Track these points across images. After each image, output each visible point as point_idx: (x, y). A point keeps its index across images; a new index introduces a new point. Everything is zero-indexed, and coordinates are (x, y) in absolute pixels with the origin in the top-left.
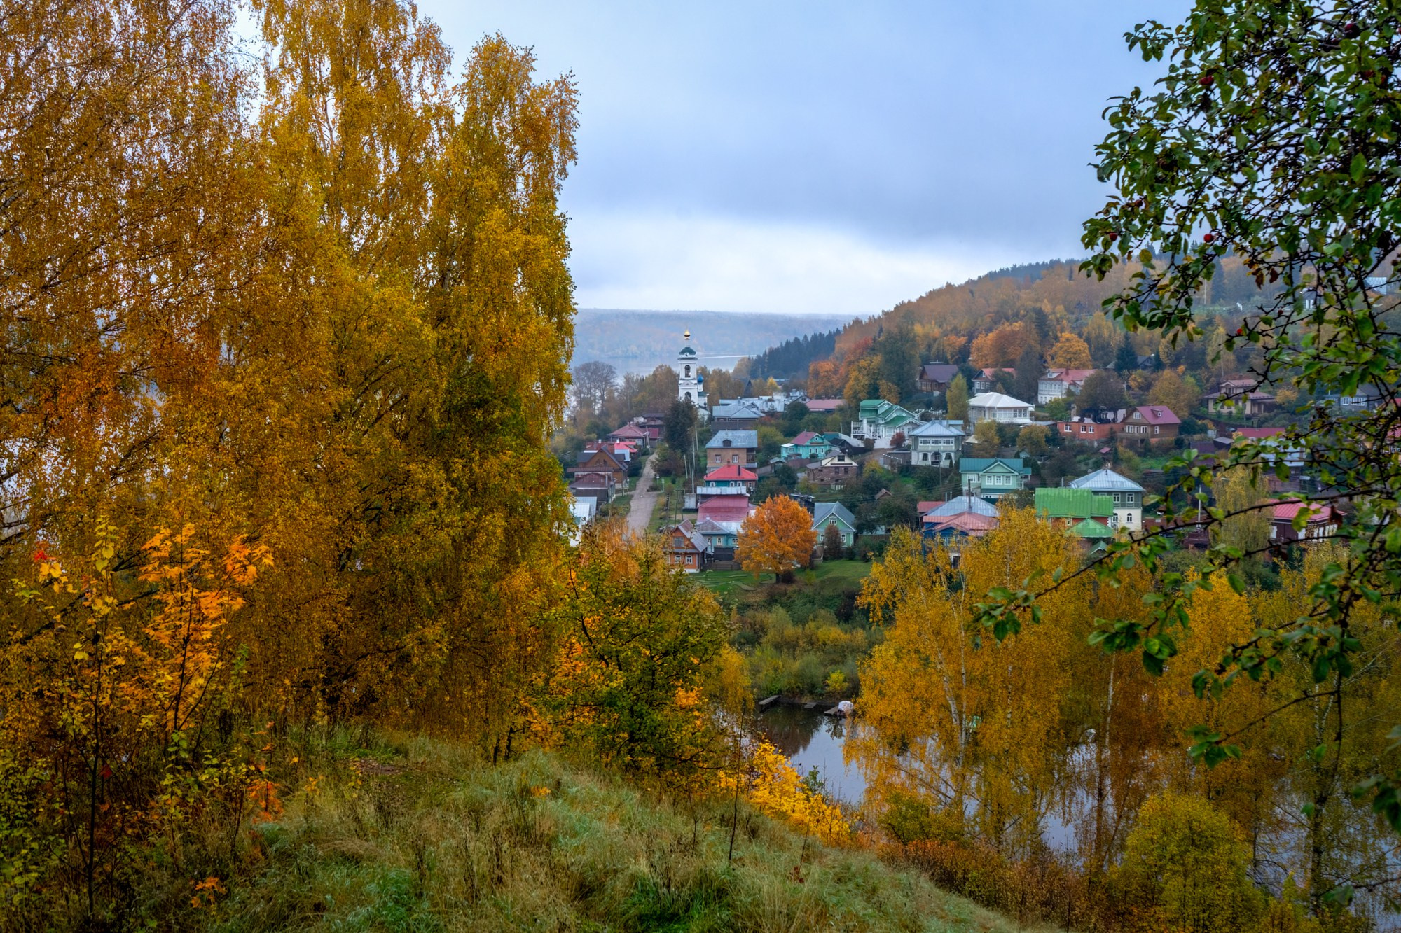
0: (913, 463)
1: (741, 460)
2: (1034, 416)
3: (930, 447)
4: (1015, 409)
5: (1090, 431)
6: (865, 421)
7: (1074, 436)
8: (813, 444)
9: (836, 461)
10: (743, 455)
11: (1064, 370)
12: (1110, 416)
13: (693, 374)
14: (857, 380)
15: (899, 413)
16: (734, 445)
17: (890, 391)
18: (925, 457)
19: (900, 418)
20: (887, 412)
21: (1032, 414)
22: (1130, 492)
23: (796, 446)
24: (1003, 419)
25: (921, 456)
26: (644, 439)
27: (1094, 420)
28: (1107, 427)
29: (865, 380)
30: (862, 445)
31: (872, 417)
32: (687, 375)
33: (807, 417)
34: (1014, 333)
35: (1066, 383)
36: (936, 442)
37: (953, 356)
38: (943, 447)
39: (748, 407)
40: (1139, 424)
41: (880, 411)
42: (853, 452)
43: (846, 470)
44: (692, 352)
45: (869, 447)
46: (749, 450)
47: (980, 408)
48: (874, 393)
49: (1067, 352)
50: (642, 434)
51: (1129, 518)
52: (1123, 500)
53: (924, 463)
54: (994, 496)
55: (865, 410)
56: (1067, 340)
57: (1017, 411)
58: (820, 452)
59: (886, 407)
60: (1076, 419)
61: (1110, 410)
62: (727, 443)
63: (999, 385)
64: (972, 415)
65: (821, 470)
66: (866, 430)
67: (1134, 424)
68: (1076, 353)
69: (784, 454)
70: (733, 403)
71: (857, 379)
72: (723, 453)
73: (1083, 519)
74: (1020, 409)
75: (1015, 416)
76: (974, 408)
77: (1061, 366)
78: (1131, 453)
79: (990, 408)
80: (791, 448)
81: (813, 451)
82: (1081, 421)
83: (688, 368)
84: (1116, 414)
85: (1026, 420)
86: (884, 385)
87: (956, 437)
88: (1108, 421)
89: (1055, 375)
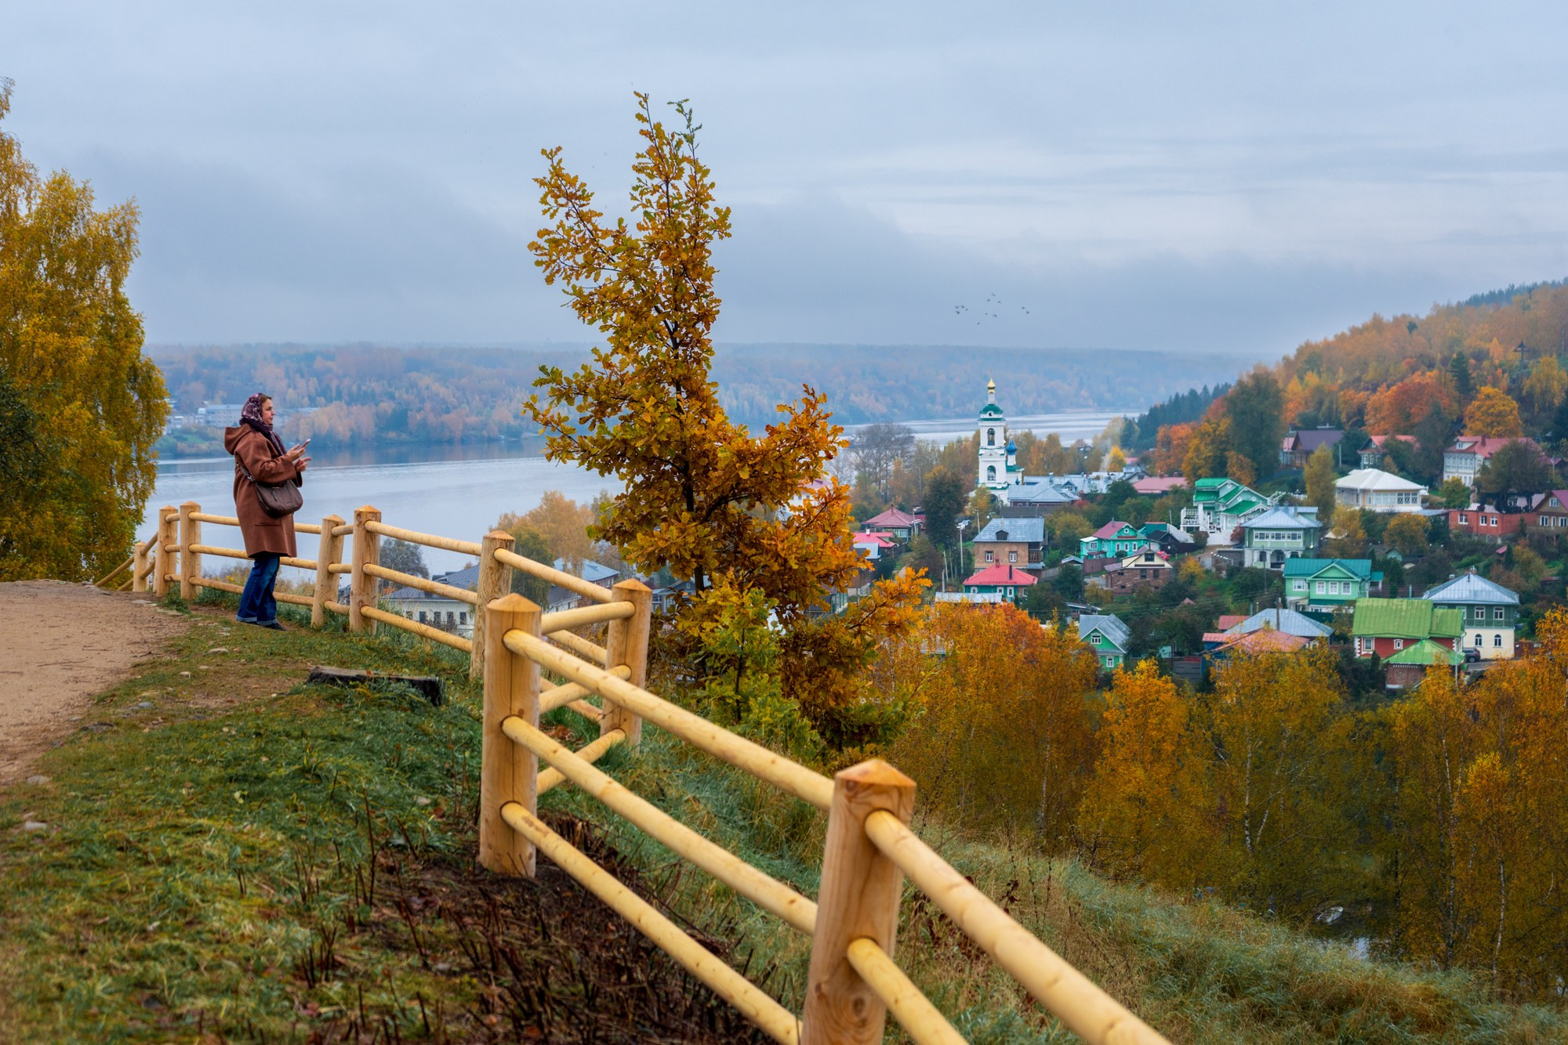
0: (1247, 564)
1: (1021, 560)
2: (1427, 503)
3: (1270, 544)
4: (1400, 492)
5: (1491, 523)
6: (1201, 507)
7: (1468, 530)
8: (1121, 539)
9: (1142, 561)
10: (1024, 552)
11: (1479, 439)
12: (1521, 502)
13: (1000, 440)
14: (1200, 450)
15: (1246, 497)
16: (1010, 538)
17: (1242, 467)
18: (1262, 557)
19: (1247, 504)
20: (1228, 496)
21: (1424, 500)
22: (1499, 606)
23: (1100, 540)
24: (1379, 506)
25: (1256, 556)
26: (910, 529)
27: (1498, 508)
28: (1516, 518)
29: (1207, 452)
30: (1191, 541)
31: (1211, 500)
32: (991, 442)
33: (1129, 501)
34: (1421, 388)
35: (1480, 457)
36: (1278, 537)
37: (1349, 419)
38: (1287, 544)
39: (1058, 487)
40: (1557, 515)
41: (1222, 494)
42: (1174, 548)
43: (1156, 572)
44: (997, 410)
45: (1200, 542)
46: (1033, 546)
47: (1352, 491)
48: (1219, 469)
49: (1487, 414)
50: (907, 523)
51: (1498, 641)
52: (1489, 616)
53: (1260, 566)
54: (1325, 609)
55: (1200, 492)
56: (1488, 397)
57: (1403, 495)
58: (1129, 548)
59: (1230, 488)
60: (1474, 506)
61: (1520, 495)
62: (1002, 535)
63: (1388, 459)
64: (1339, 500)
65: (1121, 573)
66: (1202, 520)
67: (1550, 514)
68: (1500, 414)
69: (1085, 552)
70: (1043, 481)
71: (1197, 449)
72: (996, 549)
73: (1415, 641)
74: (1407, 492)
75: (1400, 501)
76: (1343, 490)
77: (1477, 433)
78: (1531, 554)
79: (1365, 491)
80: (1092, 544)
81: (1122, 548)
82: (1481, 509)
83: (991, 432)
84: (1530, 501)
85: (1415, 509)
86: (1232, 456)
87: (1307, 530)
88: (1518, 510)
89: (1466, 446)
